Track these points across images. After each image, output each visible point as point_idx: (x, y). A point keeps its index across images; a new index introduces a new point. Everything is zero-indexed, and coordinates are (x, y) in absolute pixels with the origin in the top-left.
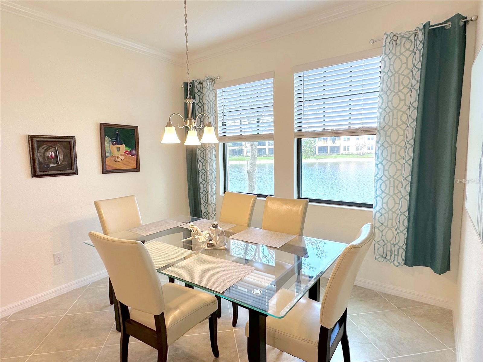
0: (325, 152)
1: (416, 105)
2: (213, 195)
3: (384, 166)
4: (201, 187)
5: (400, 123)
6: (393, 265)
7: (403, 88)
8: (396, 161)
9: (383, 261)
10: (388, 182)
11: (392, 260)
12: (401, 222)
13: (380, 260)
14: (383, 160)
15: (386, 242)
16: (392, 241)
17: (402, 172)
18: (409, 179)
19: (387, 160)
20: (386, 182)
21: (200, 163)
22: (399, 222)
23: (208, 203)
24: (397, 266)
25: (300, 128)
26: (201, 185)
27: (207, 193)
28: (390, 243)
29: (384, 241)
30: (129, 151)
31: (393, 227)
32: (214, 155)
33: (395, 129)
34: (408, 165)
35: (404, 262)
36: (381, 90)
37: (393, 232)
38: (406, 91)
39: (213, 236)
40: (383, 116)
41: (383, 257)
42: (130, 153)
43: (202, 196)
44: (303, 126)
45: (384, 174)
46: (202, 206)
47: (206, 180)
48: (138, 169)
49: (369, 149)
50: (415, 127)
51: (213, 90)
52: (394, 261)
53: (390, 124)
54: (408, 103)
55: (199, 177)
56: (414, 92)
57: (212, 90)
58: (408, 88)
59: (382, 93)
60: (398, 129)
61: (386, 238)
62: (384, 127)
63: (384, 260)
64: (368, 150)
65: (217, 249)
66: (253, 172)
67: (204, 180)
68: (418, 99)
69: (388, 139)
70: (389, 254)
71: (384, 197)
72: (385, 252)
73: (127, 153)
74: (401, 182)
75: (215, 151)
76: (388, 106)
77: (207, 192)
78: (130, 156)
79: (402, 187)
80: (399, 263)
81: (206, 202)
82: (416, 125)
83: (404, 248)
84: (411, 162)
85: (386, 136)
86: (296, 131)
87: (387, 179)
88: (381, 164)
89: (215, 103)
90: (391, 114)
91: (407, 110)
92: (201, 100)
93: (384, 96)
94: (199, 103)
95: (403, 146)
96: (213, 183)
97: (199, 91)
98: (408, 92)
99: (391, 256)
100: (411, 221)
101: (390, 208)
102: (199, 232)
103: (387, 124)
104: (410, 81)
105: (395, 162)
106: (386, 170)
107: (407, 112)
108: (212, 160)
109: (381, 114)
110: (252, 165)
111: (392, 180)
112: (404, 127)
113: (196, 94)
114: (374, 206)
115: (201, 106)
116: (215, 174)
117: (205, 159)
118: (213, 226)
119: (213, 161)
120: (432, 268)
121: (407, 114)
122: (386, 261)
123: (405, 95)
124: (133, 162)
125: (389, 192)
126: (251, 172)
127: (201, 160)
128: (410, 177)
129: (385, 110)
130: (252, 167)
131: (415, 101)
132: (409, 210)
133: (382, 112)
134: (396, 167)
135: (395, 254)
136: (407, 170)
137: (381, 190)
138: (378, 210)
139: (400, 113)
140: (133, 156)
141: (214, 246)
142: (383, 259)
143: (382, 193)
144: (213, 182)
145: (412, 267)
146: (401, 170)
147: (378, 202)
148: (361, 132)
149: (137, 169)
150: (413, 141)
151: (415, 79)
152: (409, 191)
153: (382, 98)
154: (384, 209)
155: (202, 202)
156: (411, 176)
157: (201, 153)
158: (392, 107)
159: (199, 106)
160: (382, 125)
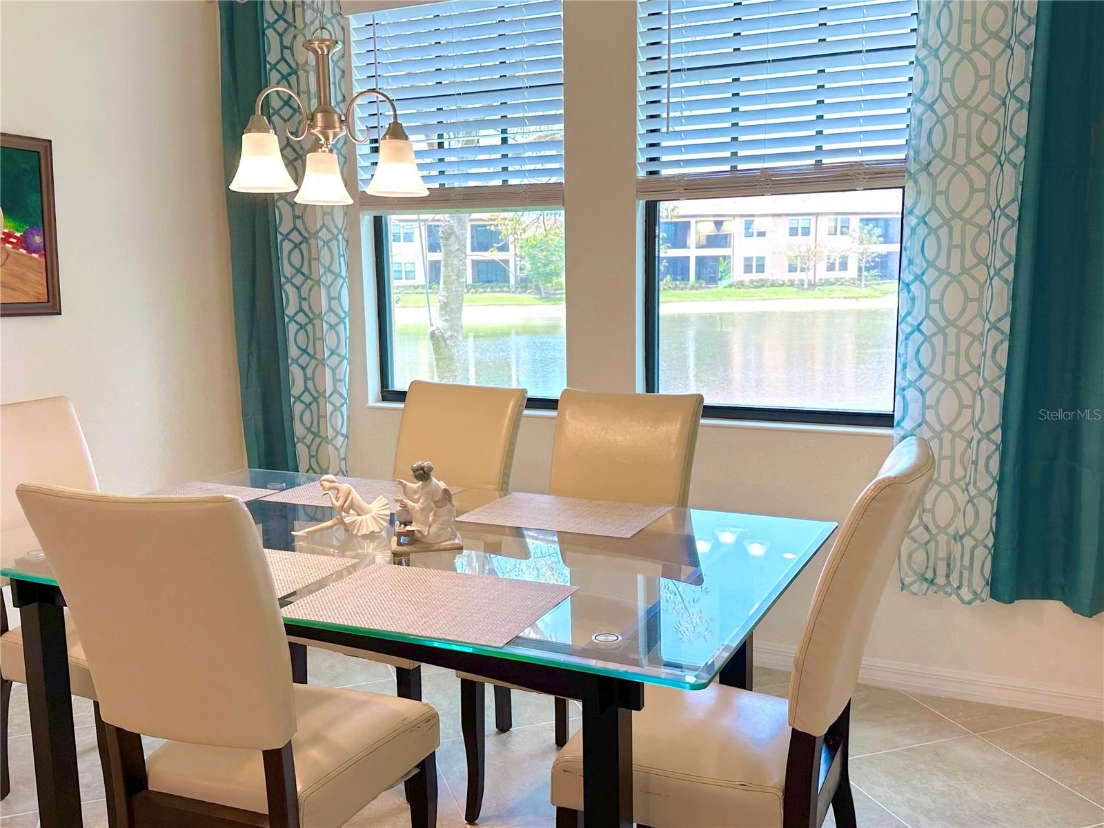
1: (1024, 93)
2: (343, 405)
3: (928, 288)
4: (296, 376)
5: (976, 149)
6: (956, 598)
7: (987, 40)
8: (965, 271)
9: (924, 591)
10: (938, 340)
11: (955, 587)
12: (982, 462)
13: (915, 591)
14: (927, 268)
15: (934, 531)
16: (953, 527)
17: (981, 306)
18: (1006, 325)
19: (937, 268)
20: (933, 339)
21: (288, 288)
22: (975, 463)
23: (320, 436)
24: (970, 603)
25: (653, 167)
26: (295, 369)
27: (315, 399)
28: (947, 534)
29: (927, 528)
30: (18, 234)
31: (954, 481)
32: (342, 259)
33: (960, 169)
34: (1002, 283)
35: (988, 588)
36: (920, 43)
37: (954, 500)
38: (994, 47)
39: (417, 506)
40: (927, 125)
41: (926, 580)
42: (24, 242)
43: (298, 408)
44: (664, 158)
45: (928, 316)
46: (299, 446)
47: (312, 353)
48: (54, 307)
49: (831, 268)
50: (1021, 163)
51: (335, 16)
52: (959, 588)
53: (947, 152)
54: (1001, 89)
55: (286, 340)
56: (1019, 51)
57: (332, 18)
58: (1001, 39)
59: (924, 52)
60: (970, 169)
61: (933, 517)
62: (929, 164)
63: (927, 589)
64: (828, 270)
65: (432, 548)
66: (452, 336)
67: (304, 351)
68: (1030, 75)
69: (940, 201)
70: (942, 568)
71: (928, 389)
72: (931, 565)
73: (11, 243)
74: (978, 338)
75: (345, 243)
76: (941, 95)
77: (316, 395)
78: (23, 255)
79: (984, 354)
80: (975, 593)
81: (312, 432)
82: (1025, 157)
83: (990, 545)
84: (1009, 273)
85: (935, 193)
86: (641, 173)
87: (935, 329)
88: (917, 283)
89: (341, 64)
90: (949, 121)
91: (997, 109)
92: (287, 53)
93: (932, 64)
94: (283, 63)
95: (984, 223)
96: (341, 362)
97: (280, 17)
98: (1001, 54)
99: (948, 576)
100: (1010, 460)
101: (946, 422)
102: (355, 503)
103: (937, 154)
104: (1007, 16)
105: (960, 274)
106: (934, 302)
107: (999, 116)
108: (338, 276)
109: (920, 121)
110: (448, 309)
111: (951, 332)
112: (989, 161)
113: (268, 27)
114: (896, 418)
115: (289, 74)
116: (344, 330)
117: (307, 273)
118: (417, 473)
119: (342, 280)
120: (1066, 603)
121: (996, 122)
122: (936, 592)
123: (993, 62)
124: (32, 276)
125: (943, 373)
126: (446, 336)
127: (292, 278)
128: (1008, 319)
129: (931, 107)
130: (447, 317)
131: (1022, 82)
132: (1005, 427)
133: (923, 113)
134: (965, 290)
135: (964, 563)
136: (998, 300)
137: (920, 365)
138: (909, 429)
139: (977, 120)
140: (35, 255)
141: (417, 541)
142: (925, 585)
143: (921, 376)
144: (343, 358)
145: (1013, 602)
146: (979, 300)
147: (910, 406)
148: (857, 179)
149: (50, 305)
150: (1015, 206)
151: (1023, 12)
152: (1004, 366)
153: (924, 68)
154: (929, 425)
155: (299, 430)
156: (1011, 317)
157: (292, 250)
158: (954, 101)
159: (280, 72)
160: (925, 156)
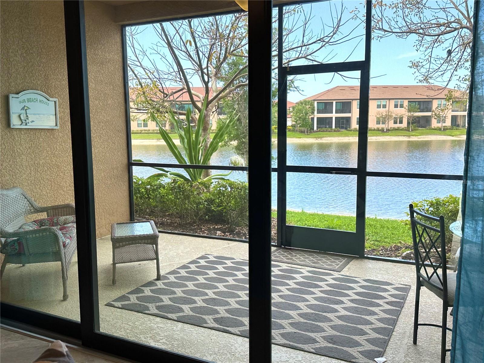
0: (328, 127)
49: (395, 122)
